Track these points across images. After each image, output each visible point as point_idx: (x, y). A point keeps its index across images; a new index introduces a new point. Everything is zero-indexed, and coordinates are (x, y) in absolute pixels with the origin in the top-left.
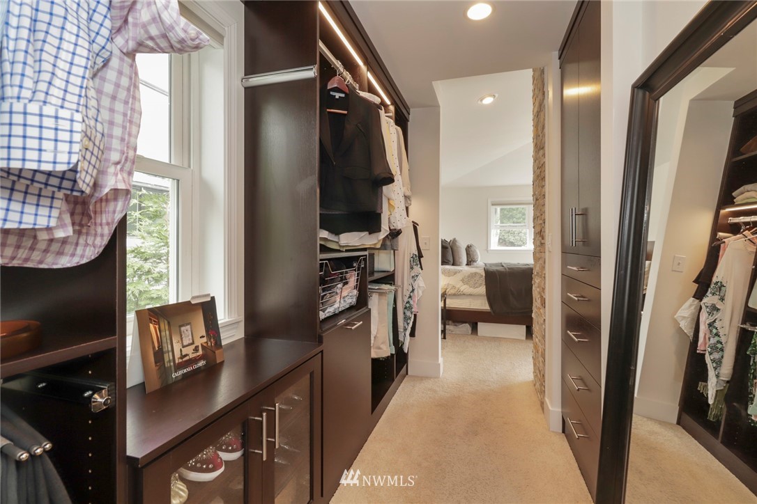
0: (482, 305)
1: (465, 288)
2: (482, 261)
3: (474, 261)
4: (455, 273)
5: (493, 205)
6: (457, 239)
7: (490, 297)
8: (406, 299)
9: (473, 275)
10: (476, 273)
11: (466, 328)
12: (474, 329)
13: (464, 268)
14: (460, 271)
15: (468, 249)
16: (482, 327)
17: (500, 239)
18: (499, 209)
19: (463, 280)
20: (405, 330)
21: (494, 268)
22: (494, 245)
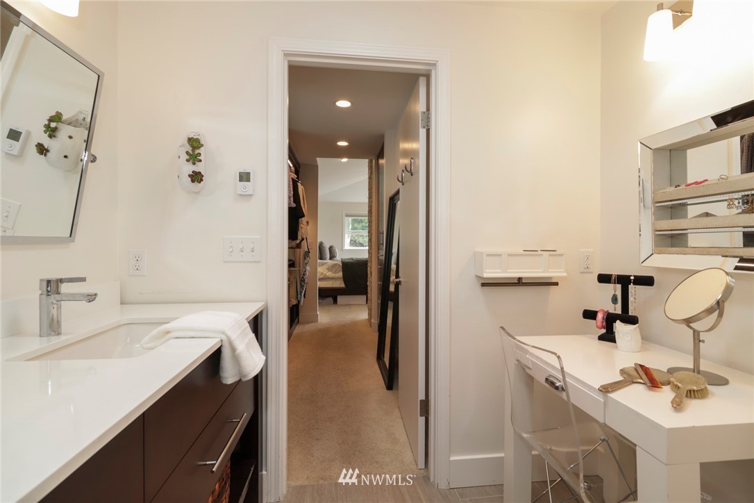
0: (340, 284)
1: (330, 274)
2: (340, 257)
3: (335, 257)
4: (323, 264)
5: (346, 216)
6: (324, 242)
7: (345, 278)
8: (301, 276)
9: (335, 265)
10: (336, 264)
11: (330, 300)
12: (335, 301)
13: (328, 261)
14: (326, 263)
15: (331, 248)
16: (340, 299)
17: (351, 241)
18: (350, 219)
19: (328, 269)
20: (301, 292)
21: (347, 261)
22: (347, 246)
